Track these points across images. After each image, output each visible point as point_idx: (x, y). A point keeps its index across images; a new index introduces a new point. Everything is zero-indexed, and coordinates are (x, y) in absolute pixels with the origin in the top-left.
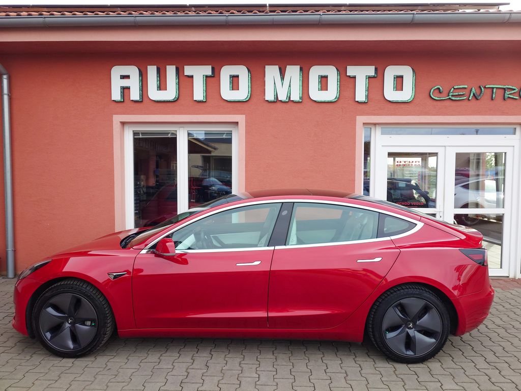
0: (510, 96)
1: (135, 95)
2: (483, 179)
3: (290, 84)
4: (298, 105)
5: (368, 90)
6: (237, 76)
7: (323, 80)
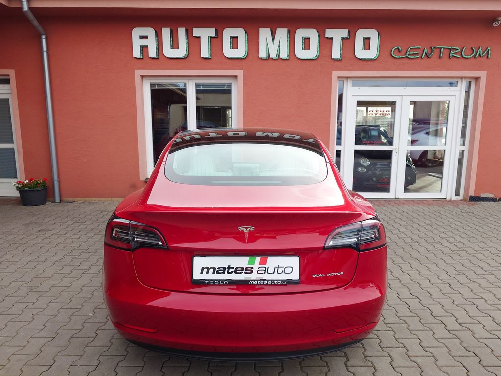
0: (454, 55)
1: (152, 53)
2: (441, 127)
3: (279, 45)
4: (286, 62)
5: (342, 49)
6: (237, 37)
7: (307, 41)
